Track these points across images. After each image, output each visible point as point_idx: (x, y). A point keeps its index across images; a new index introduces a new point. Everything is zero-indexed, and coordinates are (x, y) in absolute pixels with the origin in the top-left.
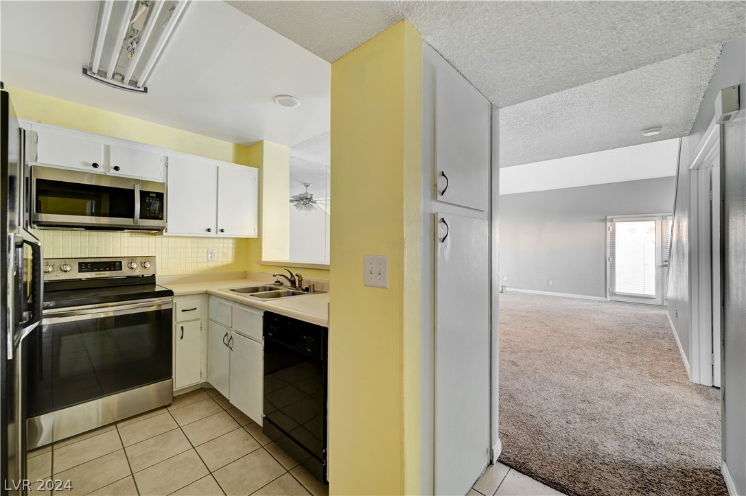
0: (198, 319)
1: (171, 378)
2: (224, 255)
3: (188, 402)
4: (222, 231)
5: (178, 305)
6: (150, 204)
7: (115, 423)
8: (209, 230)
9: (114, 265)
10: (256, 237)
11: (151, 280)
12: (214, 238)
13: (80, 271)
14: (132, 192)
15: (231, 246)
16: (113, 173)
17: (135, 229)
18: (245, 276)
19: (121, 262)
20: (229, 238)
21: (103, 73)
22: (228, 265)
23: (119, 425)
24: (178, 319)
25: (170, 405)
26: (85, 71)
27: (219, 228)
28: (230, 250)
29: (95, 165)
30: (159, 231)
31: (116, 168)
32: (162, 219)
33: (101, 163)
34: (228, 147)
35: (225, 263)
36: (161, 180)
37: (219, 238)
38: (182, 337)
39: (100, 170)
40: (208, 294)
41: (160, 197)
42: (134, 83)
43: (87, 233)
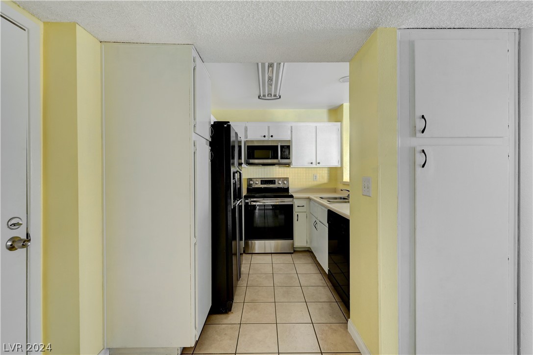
0: (305, 212)
1: (293, 239)
2: (323, 177)
3: (300, 255)
4: (319, 163)
5: (296, 203)
6: (284, 152)
7: (272, 253)
8: (312, 163)
9: (272, 182)
10: (340, 166)
11: (287, 190)
12: (315, 168)
13: (261, 184)
14: (277, 146)
15: (326, 172)
16: (271, 139)
17: (279, 164)
18: (335, 190)
19: (275, 180)
20: (325, 167)
21: (264, 96)
22: (325, 184)
23: (273, 255)
24: (296, 210)
25: (292, 253)
26: (259, 98)
27: (318, 162)
28: (326, 175)
29: (264, 136)
30: (288, 165)
31: (272, 136)
32: (289, 159)
33: (266, 135)
34: (324, 113)
35: (323, 182)
36: (289, 139)
37: (317, 168)
38: (298, 220)
39: (266, 138)
40: (309, 199)
41: (288, 147)
42: (275, 96)
43: (263, 167)
